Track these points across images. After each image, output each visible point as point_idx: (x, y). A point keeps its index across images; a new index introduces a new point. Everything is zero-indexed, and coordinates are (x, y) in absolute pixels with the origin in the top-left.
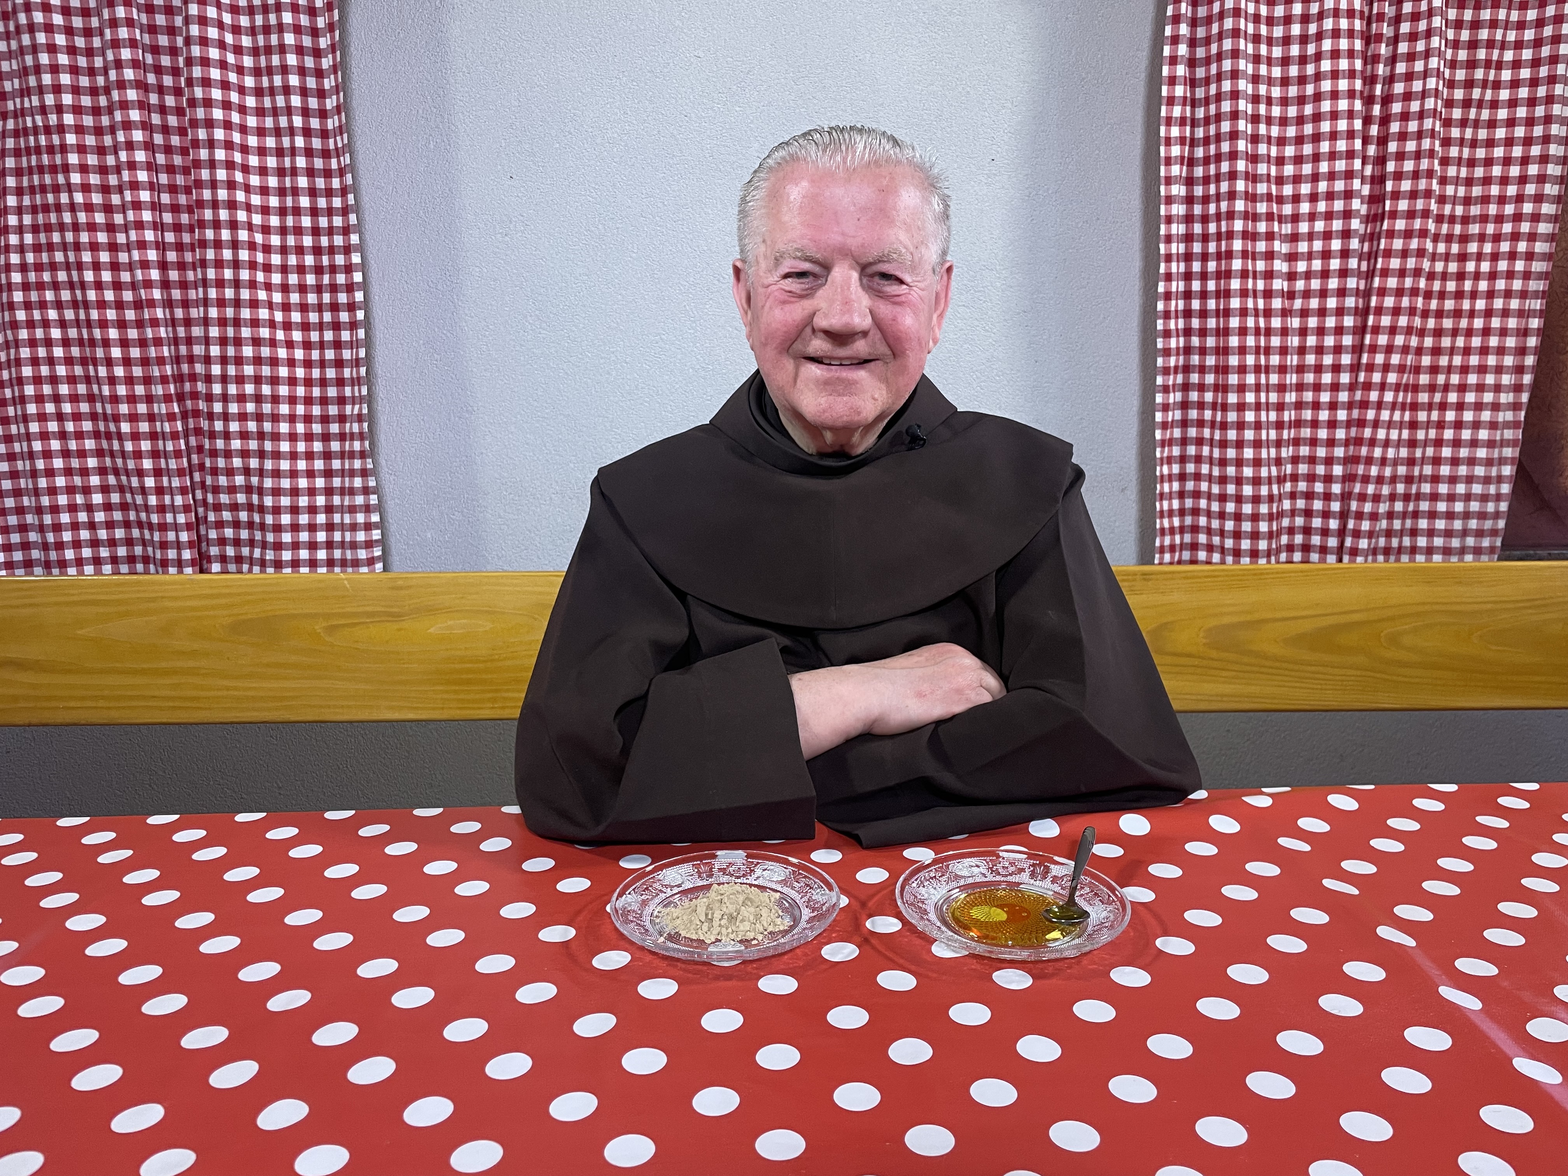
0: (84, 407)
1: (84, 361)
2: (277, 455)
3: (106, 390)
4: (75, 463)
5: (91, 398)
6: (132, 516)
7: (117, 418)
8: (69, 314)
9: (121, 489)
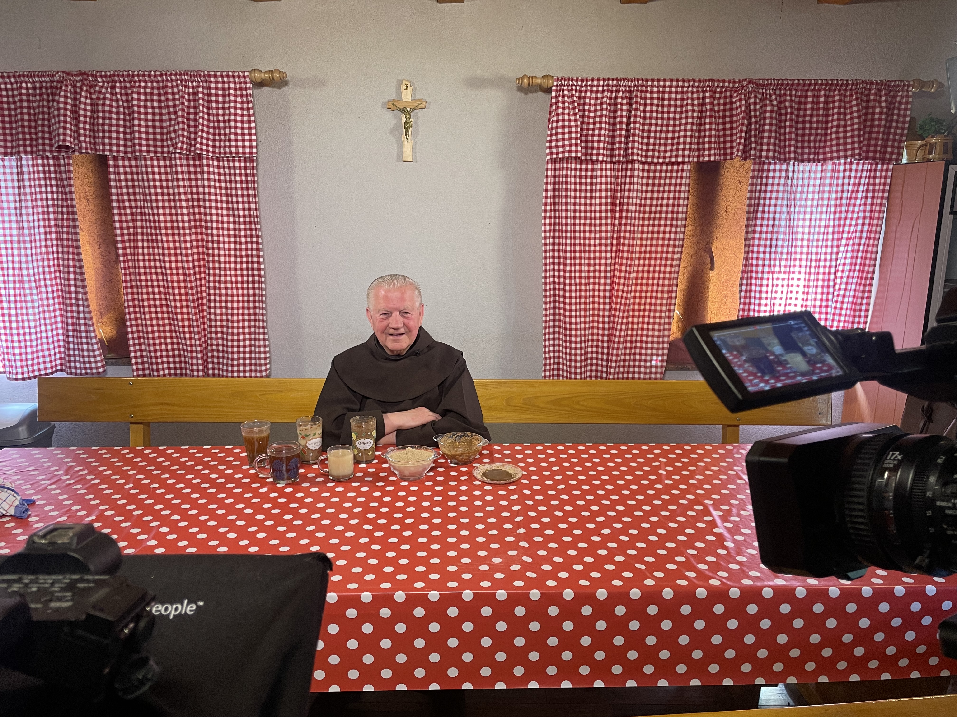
0: (165, 309)
1: (165, 293)
2: (233, 328)
3: (173, 304)
4: (161, 328)
5: (167, 306)
6: (181, 347)
7: (176, 314)
8: (160, 277)
9: (177, 338)
